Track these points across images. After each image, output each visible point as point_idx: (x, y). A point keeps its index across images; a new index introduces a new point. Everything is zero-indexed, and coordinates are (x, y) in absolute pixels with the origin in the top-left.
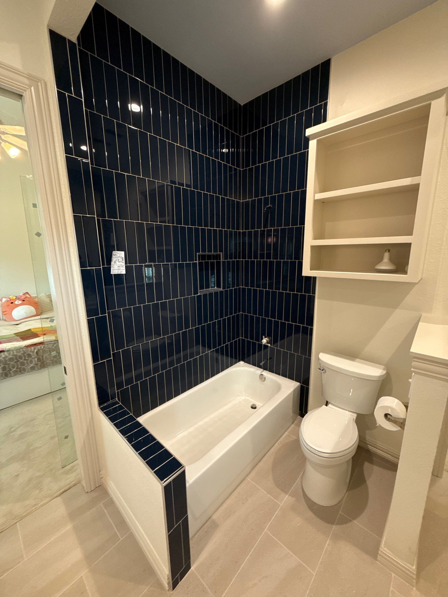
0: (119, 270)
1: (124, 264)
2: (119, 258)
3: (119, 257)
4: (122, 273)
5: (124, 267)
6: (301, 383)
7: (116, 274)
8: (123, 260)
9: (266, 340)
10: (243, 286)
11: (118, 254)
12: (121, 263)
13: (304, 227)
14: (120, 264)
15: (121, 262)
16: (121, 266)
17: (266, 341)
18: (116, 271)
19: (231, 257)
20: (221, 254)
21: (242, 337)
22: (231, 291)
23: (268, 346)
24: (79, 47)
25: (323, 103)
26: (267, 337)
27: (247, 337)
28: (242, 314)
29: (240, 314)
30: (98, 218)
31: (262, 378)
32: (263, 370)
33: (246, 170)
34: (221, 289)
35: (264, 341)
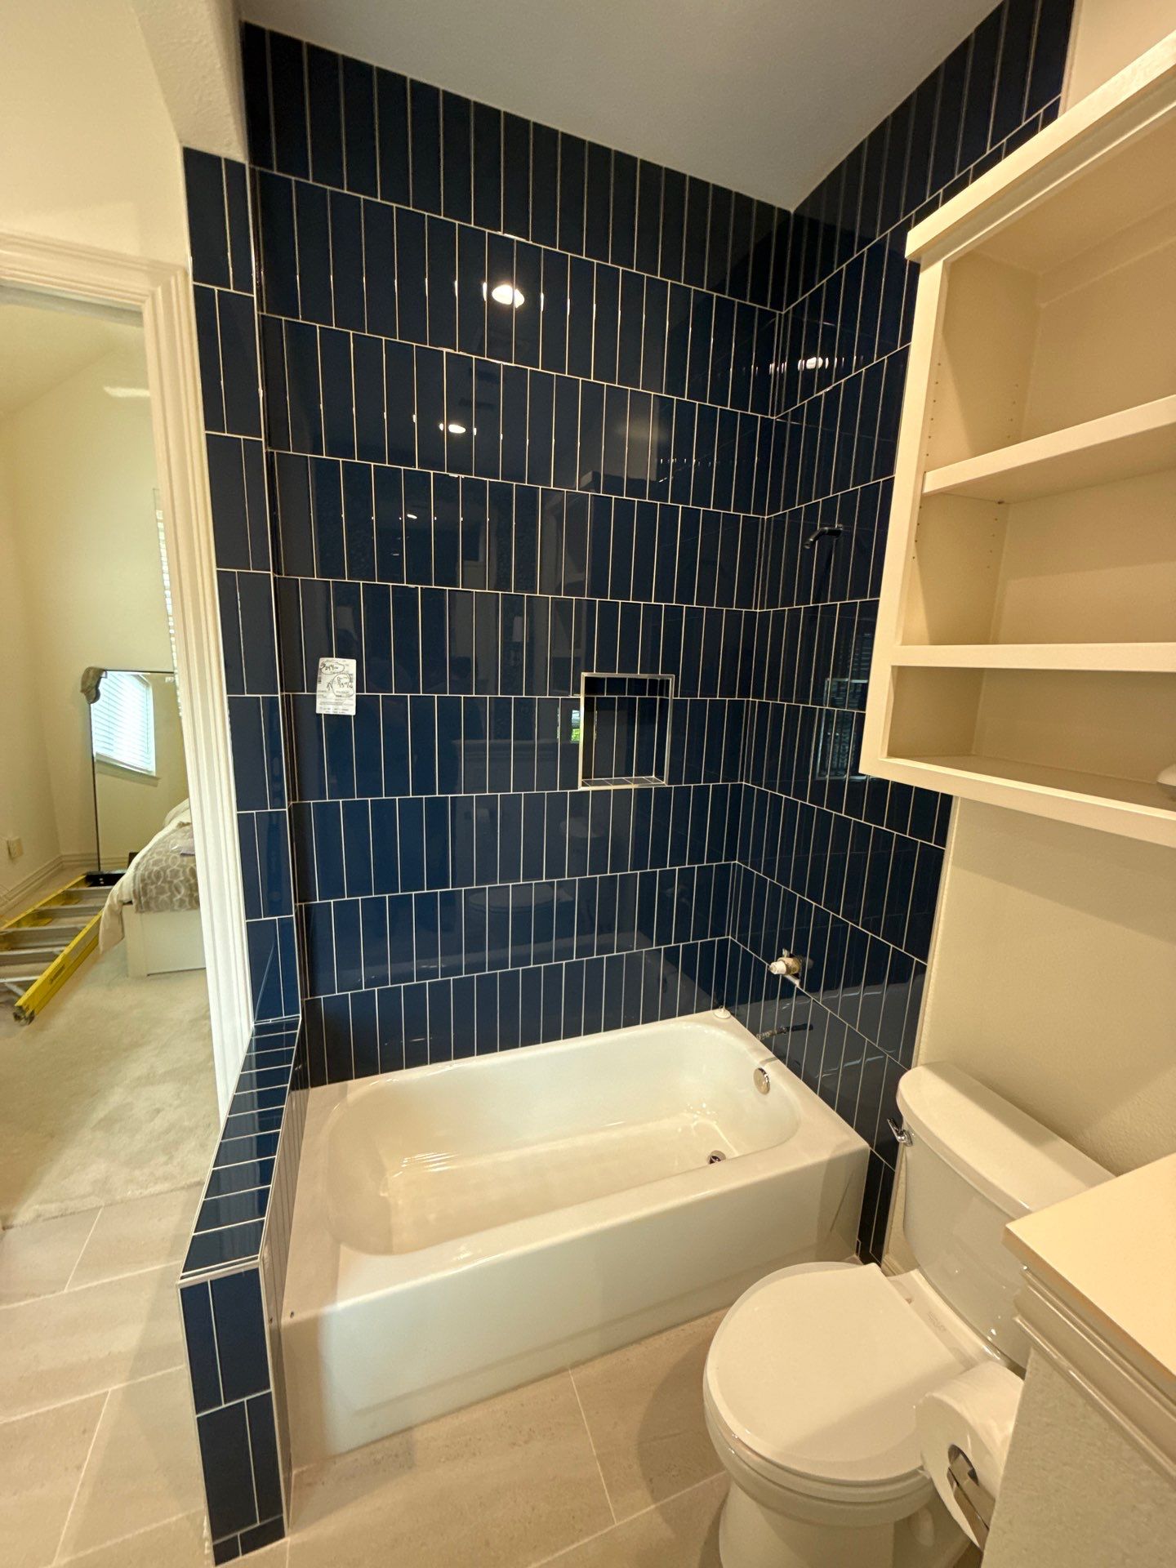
0: (341, 704)
1: (353, 692)
2: (341, 676)
3: (340, 673)
4: (347, 713)
5: (354, 698)
6: (871, 1146)
7: (331, 713)
8: (351, 681)
9: (787, 966)
10: (747, 781)
11: (337, 666)
12: (346, 689)
14: (341, 690)
15: (346, 686)
16: (345, 695)
17: (784, 968)
18: (331, 707)
19: (709, 690)
20: (671, 679)
21: (734, 937)
22: (701, 792)
23: (794, 985)
24: (252, 171)
25: (1041, 111)
26: (791, 956)
27: (743, 941)
28: (740, 866)
29: (734, 864)
30: (277, 576)
31: (758, 1083)
32: (773, 1056)
33: (785, 417)
34: (664, 783)
35: (779, 967)
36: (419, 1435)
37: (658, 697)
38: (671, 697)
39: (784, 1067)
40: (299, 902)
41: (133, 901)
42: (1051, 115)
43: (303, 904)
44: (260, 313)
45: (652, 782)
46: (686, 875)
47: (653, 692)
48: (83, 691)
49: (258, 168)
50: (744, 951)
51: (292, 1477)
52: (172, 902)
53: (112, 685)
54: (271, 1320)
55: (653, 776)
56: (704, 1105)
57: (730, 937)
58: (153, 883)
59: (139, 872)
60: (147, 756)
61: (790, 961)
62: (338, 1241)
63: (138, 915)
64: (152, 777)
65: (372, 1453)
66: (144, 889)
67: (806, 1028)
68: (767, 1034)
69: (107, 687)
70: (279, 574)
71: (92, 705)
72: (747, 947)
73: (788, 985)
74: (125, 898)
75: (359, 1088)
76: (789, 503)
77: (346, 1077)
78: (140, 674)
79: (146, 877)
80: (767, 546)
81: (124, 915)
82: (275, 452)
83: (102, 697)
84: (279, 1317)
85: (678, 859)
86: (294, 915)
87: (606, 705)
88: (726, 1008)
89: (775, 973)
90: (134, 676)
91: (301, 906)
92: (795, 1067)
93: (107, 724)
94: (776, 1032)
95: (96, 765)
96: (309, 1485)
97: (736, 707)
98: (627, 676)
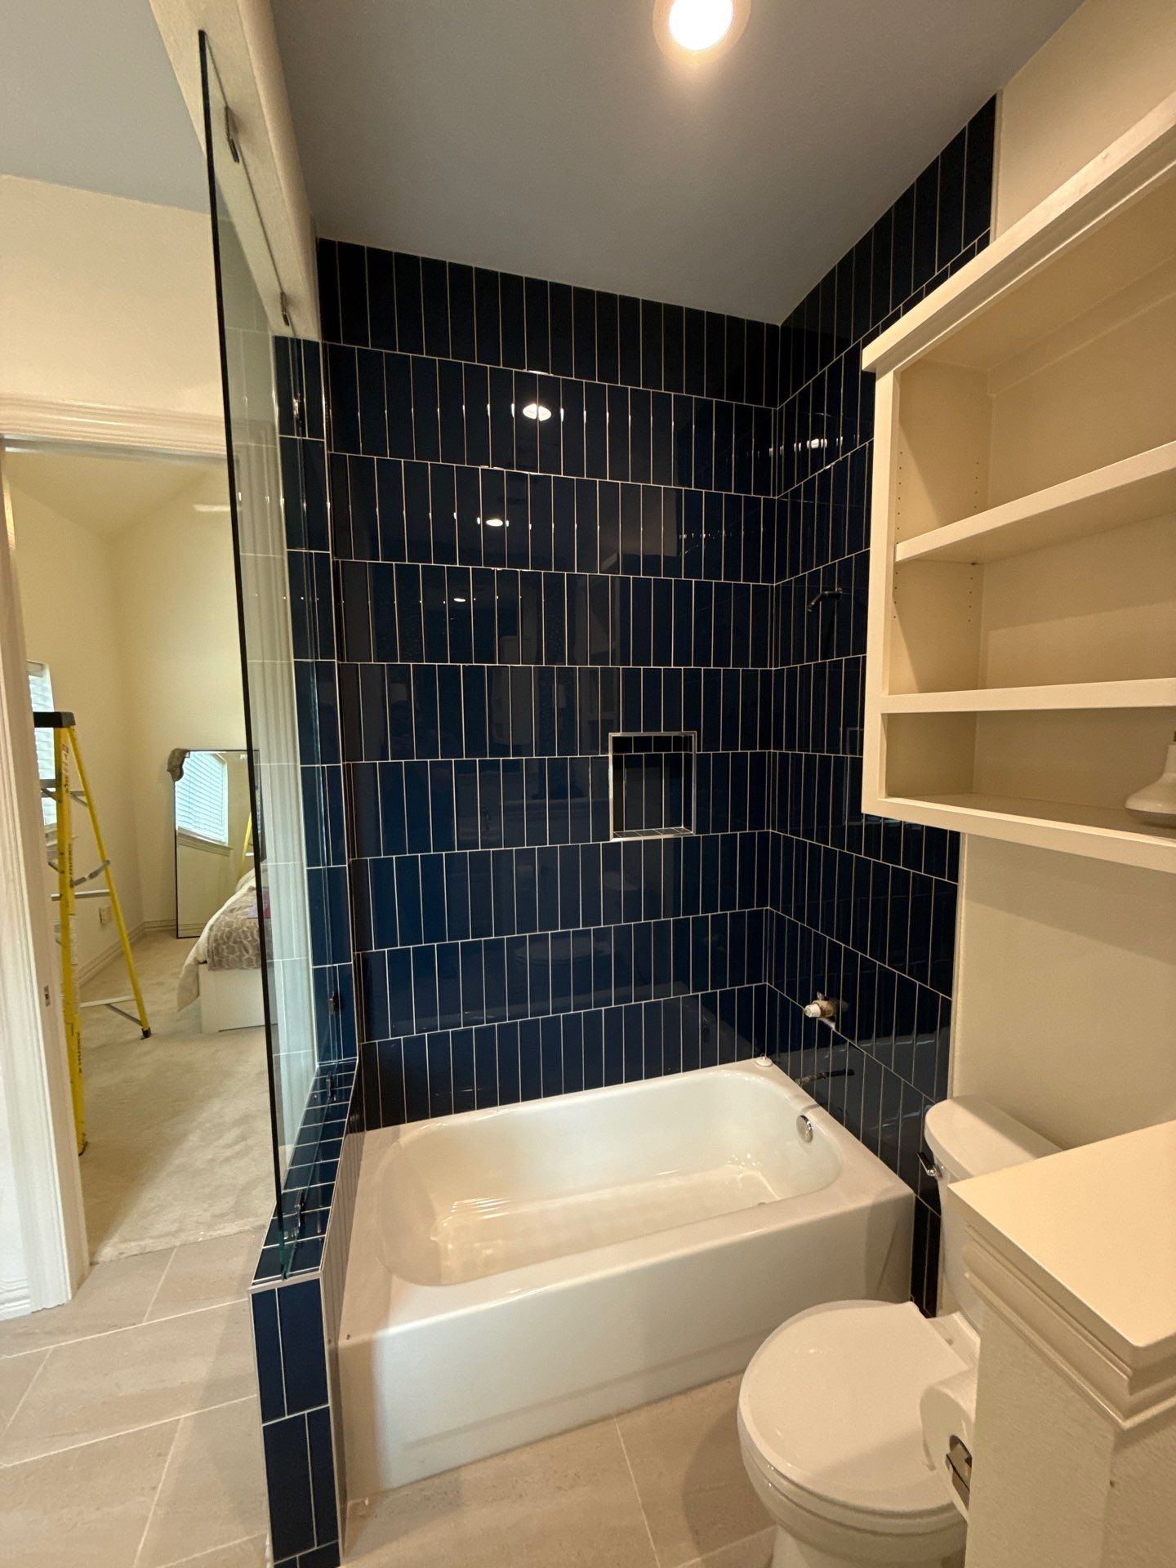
6: (916, 1192)
9: (821, 1008)
10: (774, 829)
13: (864, 658)
17: (819, 1011)
19: (730, 743)
20: (694, 735)
21: (770, 982)
22: (729, 841)
23: (830, 1029)
24: (324, 346)
25: (976, 241)
26: (825, 999)
27: (779, 986)
28: (772, 912)
29: (767, 910)
30: (340, 662)
31: (801, 1130)
32: (816, 1103)
33: (785, 496)
34: (692, 833)
35: (813, 1010)
36: (465, 1475)
37: (683, 753)
38: (694, 752)
39: (826, 1114)
40: (358, 951)
41: (208, 960)
42: (984, 243)
43: (360, 953)
44: (329, 452)
45: (682, 832)
46: (719, 921)
47: (677, 748)
48: (169, 770)
49: (328, 343)
50: (781, 996)
51: (348, 1507)
52: (241, 960)
53: (193, 764)
54: (330, 1341)
55: (682, 827)
56: (749, 1156)
57: (767, 983)
58: (225, 943)
59: (213, 933)
60: (220, 828)
61: (824, 1004)
62: (390, 1271)
63: (212, 973)
64: (225, 847)
65: (422, 1490)
66: (217, 948)
67: (844, 1074)
68: (807, 1079)
69: (189, 767)
70: (343, 660)
71: (177, 783)
72: (783, 992)
73: (824, 1028)
74: (201, 959)
75: (413, 1132)
76: (794, 572)
77: (398, 1121)
78: (217, 753)
79: (218, 938)
80: (777, 610)
81: (201, 974)
82: (340, 560)
83: (185, 776)
84: (336, 1339)
85: (710, 906)
86: (352, 963)
87: (634, 762)
88: (768, 1056)
89: (810, 1016)
90: (213, 755)
91: (358, 955)
92: (837, 1114)
93: (187, 799)
94: (816, 1077)
95: (178, 838)
96: (363, 1517)
97: (758, 759)
98: (653, 734)
